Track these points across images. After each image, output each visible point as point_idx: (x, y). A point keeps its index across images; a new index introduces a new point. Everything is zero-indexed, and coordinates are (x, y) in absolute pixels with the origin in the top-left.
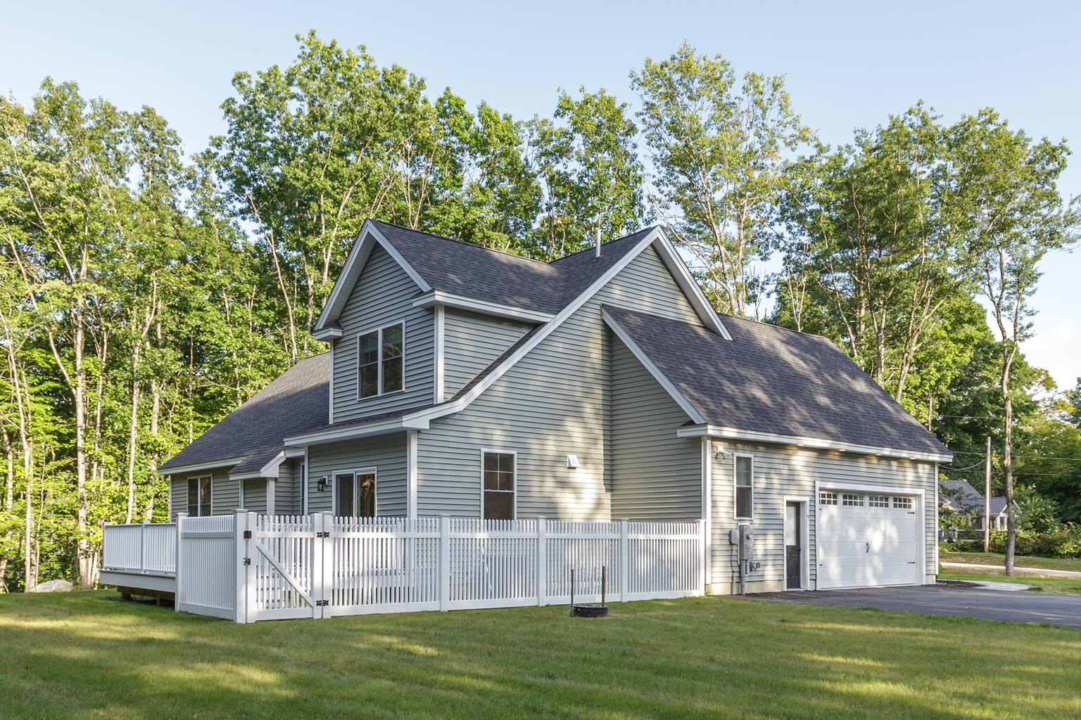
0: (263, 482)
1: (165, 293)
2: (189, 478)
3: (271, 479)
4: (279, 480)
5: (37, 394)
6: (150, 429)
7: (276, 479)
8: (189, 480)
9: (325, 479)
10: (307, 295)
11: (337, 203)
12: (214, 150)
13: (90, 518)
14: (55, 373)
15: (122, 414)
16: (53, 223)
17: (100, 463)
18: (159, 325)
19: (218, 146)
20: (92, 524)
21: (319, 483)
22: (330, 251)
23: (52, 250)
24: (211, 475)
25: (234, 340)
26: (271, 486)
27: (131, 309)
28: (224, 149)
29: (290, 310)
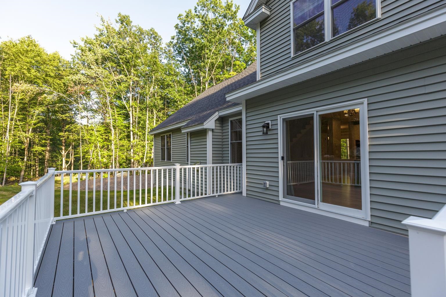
0: (203, 133)
1: (157, 80)
2: (161, 135)
3: (209, 129)
4: (215, 131)
5: (119, 114)
6: (153, 124)
7: (213, 130)
8: (161, 136)
9: (268, 124)
10: (200, 82)
11: (210, 51)
12: (172, 40)
13: (134, 152)
14: (124, 107)
15: (143, 119)
16: (122, 59)
17: (137, 135)
18: (156, 93)
19: (173, 39)
20: (135, 154)
21: (263, 127)
22: (208, 67)
23: (122, 69)
24: (171, 133)
25: (178, 97)
26: (210, 135)
27: (146, 86)
28: (175, 40)
29: (195, 87)
